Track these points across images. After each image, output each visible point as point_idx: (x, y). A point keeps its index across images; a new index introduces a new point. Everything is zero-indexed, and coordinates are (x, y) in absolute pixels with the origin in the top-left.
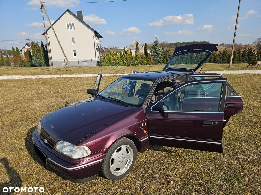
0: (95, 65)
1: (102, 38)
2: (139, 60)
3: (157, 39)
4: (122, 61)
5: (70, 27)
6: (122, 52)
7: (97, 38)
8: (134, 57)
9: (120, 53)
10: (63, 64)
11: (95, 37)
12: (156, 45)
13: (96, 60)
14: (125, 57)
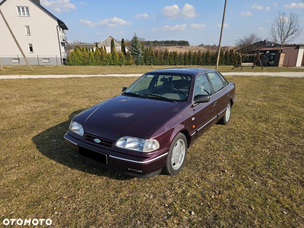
0: (60, 63)
1: (67, 29)
2: (117, 59)
3: (136, 35)
4: (96, 60)
5: (23, 11)
6: (95, 49)
7: (61, 28)
8: (111, 55)
9: (91, 50)
10: (14, 61)
11: (58, 27)
12: (136, 42)
13: (61, 58)
14: (99, 55)
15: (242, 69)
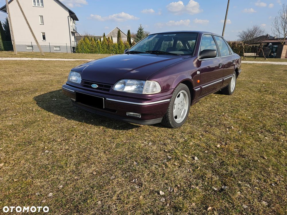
0: (69, 51)
1: (77, 20)
2: (123, 48)
3: (141, 26)
4: (103, 49)
6: (102, 39)
7: (72, 19)
8: (117, 45)
9: (99, 40)
10: (28, 48)
11: (69, 17)
12: (141, 33)
13: (71, 46)
14: (106, 44)
15: (244, 58)
